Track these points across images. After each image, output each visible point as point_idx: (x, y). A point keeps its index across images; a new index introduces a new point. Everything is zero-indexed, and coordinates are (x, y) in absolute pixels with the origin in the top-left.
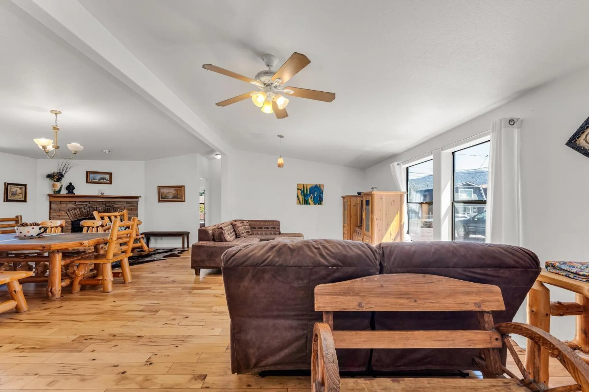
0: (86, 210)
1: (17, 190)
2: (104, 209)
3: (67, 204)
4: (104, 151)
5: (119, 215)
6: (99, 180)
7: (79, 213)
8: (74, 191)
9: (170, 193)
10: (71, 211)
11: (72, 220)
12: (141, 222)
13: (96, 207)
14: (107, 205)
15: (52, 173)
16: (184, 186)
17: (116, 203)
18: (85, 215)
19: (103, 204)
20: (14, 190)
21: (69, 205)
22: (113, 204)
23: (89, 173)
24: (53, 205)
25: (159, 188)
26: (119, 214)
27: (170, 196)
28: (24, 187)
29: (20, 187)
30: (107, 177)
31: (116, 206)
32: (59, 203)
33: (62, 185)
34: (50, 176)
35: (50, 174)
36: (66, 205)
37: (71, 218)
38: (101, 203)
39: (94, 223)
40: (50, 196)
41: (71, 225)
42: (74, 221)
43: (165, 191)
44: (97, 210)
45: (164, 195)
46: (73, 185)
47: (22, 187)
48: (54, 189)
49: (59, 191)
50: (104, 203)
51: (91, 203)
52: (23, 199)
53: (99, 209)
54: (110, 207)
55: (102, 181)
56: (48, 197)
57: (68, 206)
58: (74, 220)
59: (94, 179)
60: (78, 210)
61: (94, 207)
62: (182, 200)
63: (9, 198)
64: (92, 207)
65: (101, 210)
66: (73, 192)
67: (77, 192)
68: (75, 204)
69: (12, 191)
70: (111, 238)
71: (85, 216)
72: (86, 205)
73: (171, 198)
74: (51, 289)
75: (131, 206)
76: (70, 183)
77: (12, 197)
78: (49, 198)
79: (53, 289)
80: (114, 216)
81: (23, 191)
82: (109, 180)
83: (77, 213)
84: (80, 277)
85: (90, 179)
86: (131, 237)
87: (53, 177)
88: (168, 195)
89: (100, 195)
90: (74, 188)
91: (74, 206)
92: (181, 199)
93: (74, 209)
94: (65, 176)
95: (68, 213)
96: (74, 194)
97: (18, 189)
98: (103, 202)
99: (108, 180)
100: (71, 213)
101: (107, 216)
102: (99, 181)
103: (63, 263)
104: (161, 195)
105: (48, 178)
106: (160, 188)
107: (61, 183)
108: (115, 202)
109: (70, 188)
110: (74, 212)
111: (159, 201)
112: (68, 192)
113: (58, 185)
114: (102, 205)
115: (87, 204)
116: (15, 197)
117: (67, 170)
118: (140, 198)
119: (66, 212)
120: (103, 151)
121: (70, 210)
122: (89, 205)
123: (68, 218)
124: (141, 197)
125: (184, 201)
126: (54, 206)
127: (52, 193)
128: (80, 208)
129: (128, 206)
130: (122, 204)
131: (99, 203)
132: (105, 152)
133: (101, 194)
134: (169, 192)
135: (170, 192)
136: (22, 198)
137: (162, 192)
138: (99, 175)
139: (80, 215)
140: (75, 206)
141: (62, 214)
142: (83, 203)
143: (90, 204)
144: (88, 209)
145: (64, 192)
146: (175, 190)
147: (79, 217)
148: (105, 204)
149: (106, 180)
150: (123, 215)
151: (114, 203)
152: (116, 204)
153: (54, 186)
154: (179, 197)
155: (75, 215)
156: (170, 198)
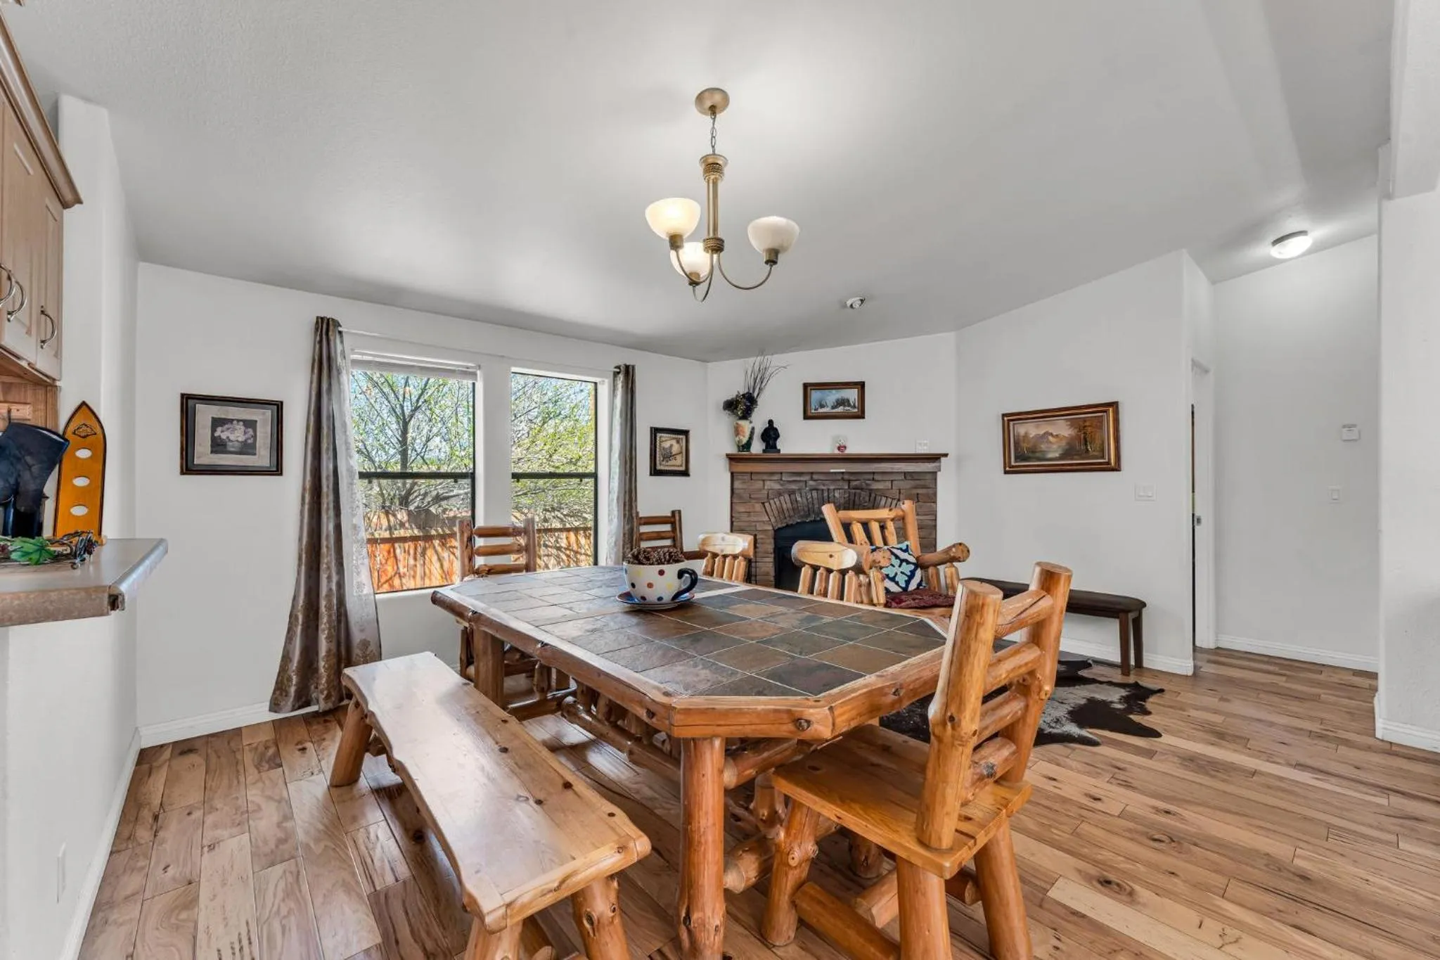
0: (805, 500)
1: (671, 446)
2: (847, 495)
3: (764, 481)
4: (849, 303)
5: (892, 520)
6: (833, 408)
7: (789, 505)
8: (779, 444)
9: (1051, 438)
10: (772, 501)
11: (774, 525)
12: (968, 551)
13: (828, 489)
14: (853, 484)
15: (734, 396)
16: (1114, 405)
17: (876, 477)
18: (802, 513)
19: (843, 479)
20: (667, 445)
21: (769, 485)
22: (869, 480)
23: (809, 388)
24: (737, 484)
25: (1009, 421)
26: (892, 515)
27: (1054, 451)
28: (683, 437)
29: (676, 436)
30: (852, 395)
31: (876, 486)
32: (747, 477)
33: (753, 429)
34: (730, 406)
35: (729, 398)
36: (761, 482)
37: (773, 520)
38: (839, 477)
39: (831, 556)
40: (732, 459)
41: (772, 541)
42: (779, 529)
43: (1030, 430)
44: (829, 502)
45: (1025, 445)
46: (775, 426)
47: (681, 437)
48: (737, 439)
49: (747, 446)
50: (846, 477)
51: (815, 477)
52: (683, 468)
53: (834, 496)
54: (862, 489)
55: (840, 409)
56: (728, 461)
57: (766, 487)
58: (780, 526)
59: (822, 406)
60: (787, 497)
61: (823, 490)
62: (1108, 463)
63: (659, 467)
64: (817, 490)
65: (840, 497)
66: (775, 447)
67: (786, 446)
68: (781, 480)
69: (664, 448)
70: (952, 719)
71: (802, 517)
72: (803, 484)
73: (1057, 455)
74: (688, 917)
75: (916, 488)
76: (771, 422)
77: (664, 463)
78: (730, 465)
79: (695, 916)
80: (876, 520)
81: (681, 448)
82: (857, 404)
83: (784, 506)
84: (796, 872)
85: (813, 407)
86: (1034, 689)
87: (736, 408)
88: (1043, 447)
89: (837, 452)
90: (777, 436)
91: (777, 486)
92: (1103, 457)
93: (779, 494)
94: (760, 401)
95: (767, 505)
96: (779, 451)
97: (674, 442)
98: (843, 473)
99: (854, 407)
100: (774, 507)
101: (858, 522)
102: (834, 411)
103: (730, 777)
104: (1016, 444)
105: (727, 411)
106: (1010, 419)
107: (751, 422)
108: (874, 473)
109: (770, 435)
110: (778, 503)
111: (1009, 470)
112: (766, 447)
113: (745, 424)
114: (841, 483)
115: (806, 482)
116: (670, 463)
117: (764, 384)
118: (943, 459)
119: (763, 503)
120: (845, 306)
121: (771, 496)
122: (811, 483)
123: (767, 519)
124: (946, 455)
125: (1117, 468)
126: (740, 486)
127: (733, 450)
128: (791, 493)
129: (908, 487)
130: (892, 481)
131: (832, 477)
132: (851, 306)
133: (839, 448)
134: (1047, 434)
135: (1051, 434)
136: (681, 466)
137: (1019, 436)
138: (834, 391)
139: (792, 513)
140: (782, 485)
141: (753, 506)
142: (798, 479)
143: (812, 479)
144: (809, 496)
145: (757, 447)
146: (1073, 424)
147: (790, 517)
148: (849, 481)
149: (849, 405)
150: (903, 518)
151: (871, 477)
152: (878, 481)
153: (737, 431)
154: (1091, 453)
155: (781, 511)
156: (1050, 455)
